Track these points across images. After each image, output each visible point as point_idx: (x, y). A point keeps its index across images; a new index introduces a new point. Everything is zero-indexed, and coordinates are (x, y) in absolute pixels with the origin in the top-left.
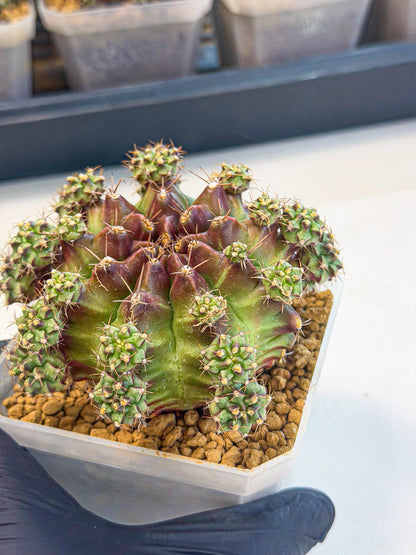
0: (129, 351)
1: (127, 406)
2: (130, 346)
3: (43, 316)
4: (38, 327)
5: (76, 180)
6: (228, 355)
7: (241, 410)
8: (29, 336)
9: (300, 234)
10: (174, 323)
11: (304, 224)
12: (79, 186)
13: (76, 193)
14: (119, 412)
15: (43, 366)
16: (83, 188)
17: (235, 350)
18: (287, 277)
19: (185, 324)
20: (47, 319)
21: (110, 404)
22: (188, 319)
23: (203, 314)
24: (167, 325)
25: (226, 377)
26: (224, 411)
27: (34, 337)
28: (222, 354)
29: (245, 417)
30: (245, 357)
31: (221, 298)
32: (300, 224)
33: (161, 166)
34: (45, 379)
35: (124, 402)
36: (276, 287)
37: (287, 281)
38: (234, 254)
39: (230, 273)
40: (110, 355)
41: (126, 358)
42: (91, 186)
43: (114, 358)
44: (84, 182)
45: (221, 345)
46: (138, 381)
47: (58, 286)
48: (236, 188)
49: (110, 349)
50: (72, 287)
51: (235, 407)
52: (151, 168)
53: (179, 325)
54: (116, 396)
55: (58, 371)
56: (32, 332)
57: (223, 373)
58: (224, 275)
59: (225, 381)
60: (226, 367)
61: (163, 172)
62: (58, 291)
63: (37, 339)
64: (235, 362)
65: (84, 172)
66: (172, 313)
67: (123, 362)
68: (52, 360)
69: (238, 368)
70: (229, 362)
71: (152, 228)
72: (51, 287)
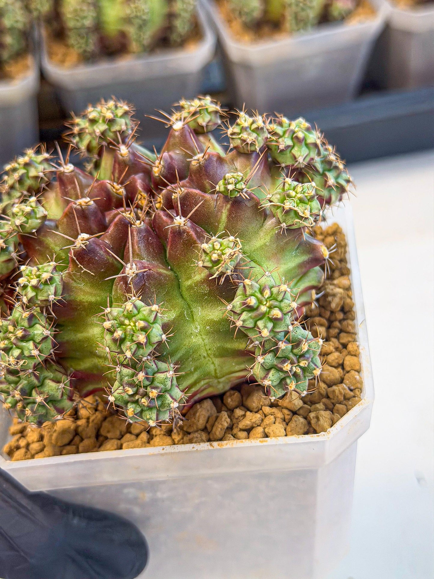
0: (143, 329)
1: (159, 397)
2: (142, 324)
3: (26, 324)
4: (24, 338)
5: (16, 165)
6: (260, 302)
7: (292, 363)
8: (16, 352)
9: (295, 151)
10: (184, 289)
11: (297, 138)
12: (22, 171)
13: (21, 181)
14: (150, 408)
15: (42, 385)
16: (28, 173)
17: (267, 293)
18: (299, 195)
19: (197, 284)
20: (31, 326)
21: (137, 402)
22: (198, 277)
23: (216, 262)
24: (176, 293)
25: (265, 327)
26: (272, 372)
27: (22, 353)
28: (253, 301)
29: (299, 371)
30: (280, 298)
31: (232, 238)
32: (292, 139)
33: (111, 122)
34: (51, 400)
35: (154, 393)
36: (291, 209)
37: (301, 201)
38: (231, 187)
39: (230, 212)
40: (122, 341)
41: (142, 338)
42: (36, 168)
43: (128, 343)
44: (27, 165)
45: (249, 292)
46: (163, 365)
47: (34, 282)
48: (204, 124)
49: (119, 333)
50: (51, 279)
51: (284, 362)
52: (100, 128)
53: (190, 288)
54: (142, 390)
55: (61, 385)
56: (18, 347)
57: (260, 324)
58: (224, 216)
59: (266, 333)
60: (262, 316)
61: (116, 128)
62: (35, 288)
63: (26, 353)
64: (271, 308)
65: (23, 154)
66: (177, 278)
67: (139, 345)
68: (51, 375)
69: (276, 313)
70: (264, 309)
71: (122, 191)
72: (25, 287)
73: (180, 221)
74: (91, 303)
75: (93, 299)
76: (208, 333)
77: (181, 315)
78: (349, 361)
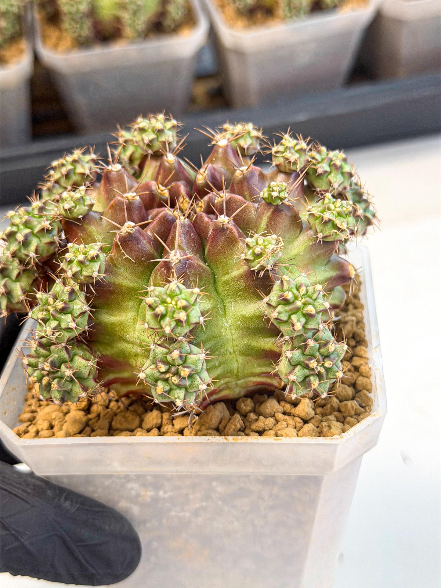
0: (185, 308)
1: (190, 376)
2: (184, 303)
3: (66, 297)
4: (63, 311)
5: (64, 162)
6: (296, 298)
7: (318, 361)
8: (54, 324)
9: (332, 177)
10: (219, 284)
11: (335, 165)
12: (70, 167)
13: (67, 176)
14: (179, 386)
15: (72, 360)
16: (75, 169)
17: (303, 290)
18: (338, 209)
19: (233, 280)
20: (71, 301)
21: (166, 380)
22: (236, 272)
23: (259, 256)
24: (211, 287)
25: (298, 321)
26: (298, 368)
27: (59, 325)
28: (289, 296)
29: (323, 370)
30: (314, 297)
31: (274, 236)
32: (330, 166)
33: (160, 132)
34: (78, 377)
35: (185, 372)
36: (330, 220)
37: (339, 214)
38: (275, 194)
39: (271, 219)
40: (163, 316)
41: (182, 316)
42: (83, 167)
43: (167, 319)
44: (75, 162)
45: (286, 286)
46: (195, 349)
47: (81, 257)
48: (246, 147)
49: (161, 309)
50: (97, 256)
51: (310, 359)
52: (148, 137)
53: (227, 283)
54: (173, 369)
55: (90, 363)
56: (55, 319)
57: (294, 318)
58: (264, 222)
59: (298, 326)
60: (297, 310)
61: (163, 139)
62: (81, 263)
63: (63, 325)
64: (305, 304)
66: (214, 274)
67: (179, 322)
68: (81, 353)
69: (310, 309)
70: (299, 303)
71: (166, 194)
72: (71, 262)
73: (223, 219)
74: (128, 288)
75: (131, 285)
76: (238, 328)
77: (215, 307)
78: (361, 380)
